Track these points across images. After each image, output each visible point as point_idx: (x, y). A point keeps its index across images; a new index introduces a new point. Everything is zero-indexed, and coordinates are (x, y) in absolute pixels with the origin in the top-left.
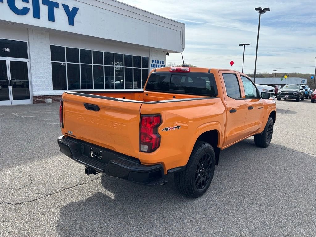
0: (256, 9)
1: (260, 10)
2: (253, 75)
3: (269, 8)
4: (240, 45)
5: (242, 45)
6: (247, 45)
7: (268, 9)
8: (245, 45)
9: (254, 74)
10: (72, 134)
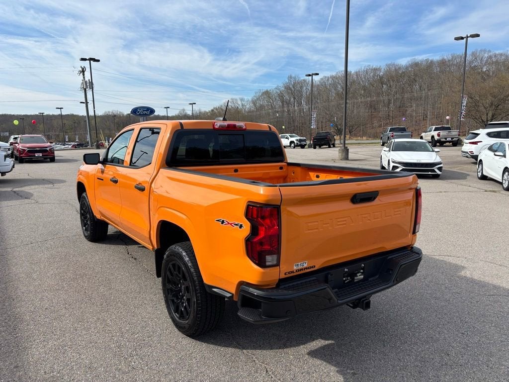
10: (305, 265)
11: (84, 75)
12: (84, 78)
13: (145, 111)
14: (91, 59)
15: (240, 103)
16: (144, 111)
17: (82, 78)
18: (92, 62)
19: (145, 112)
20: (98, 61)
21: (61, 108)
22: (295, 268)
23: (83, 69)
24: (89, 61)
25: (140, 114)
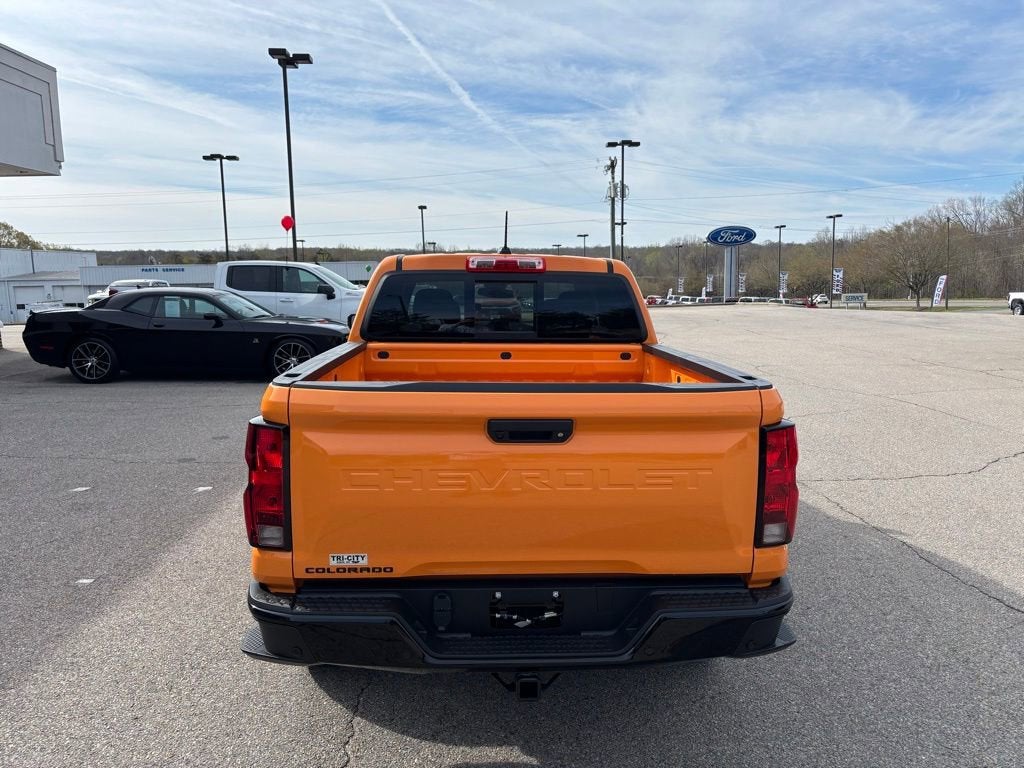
0: (273, 52)
1: (284, 57)
2: (221, 253)
3: (308, 55)
4: (205, 158)
5: (212, 157)
6: (229, 158)
7: (305, 58)
8: (220, 157)
9: (224, 250)
10: (363, 562)
11: (613, 173)
12: (613, 178)
13: (736, 234)
14: (624, 143)
15: (971, 209)
16: (733, 234)
17: (610, 179)
18: (626, 147)
19: (735, 237)
20: (637, 144)
21: (585, 236)
22: (334, 563)
23: (612, 162)
24: (621, 147)
25: (725, 242)
